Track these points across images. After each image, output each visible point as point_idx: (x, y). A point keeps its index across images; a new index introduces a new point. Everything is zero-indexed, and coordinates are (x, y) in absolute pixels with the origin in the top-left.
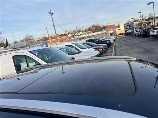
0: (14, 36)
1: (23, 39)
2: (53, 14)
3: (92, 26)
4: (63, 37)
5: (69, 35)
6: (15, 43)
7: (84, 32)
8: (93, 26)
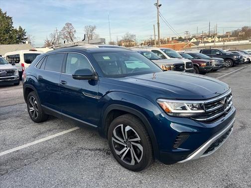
0: (110, 34)
1: (122, 39)
2: (160, 5)
3: (241, 29)
4: (180, 43)
5: (192, 41)
6: (111, 43)
7: (222, 37)
8: (244, 29)
